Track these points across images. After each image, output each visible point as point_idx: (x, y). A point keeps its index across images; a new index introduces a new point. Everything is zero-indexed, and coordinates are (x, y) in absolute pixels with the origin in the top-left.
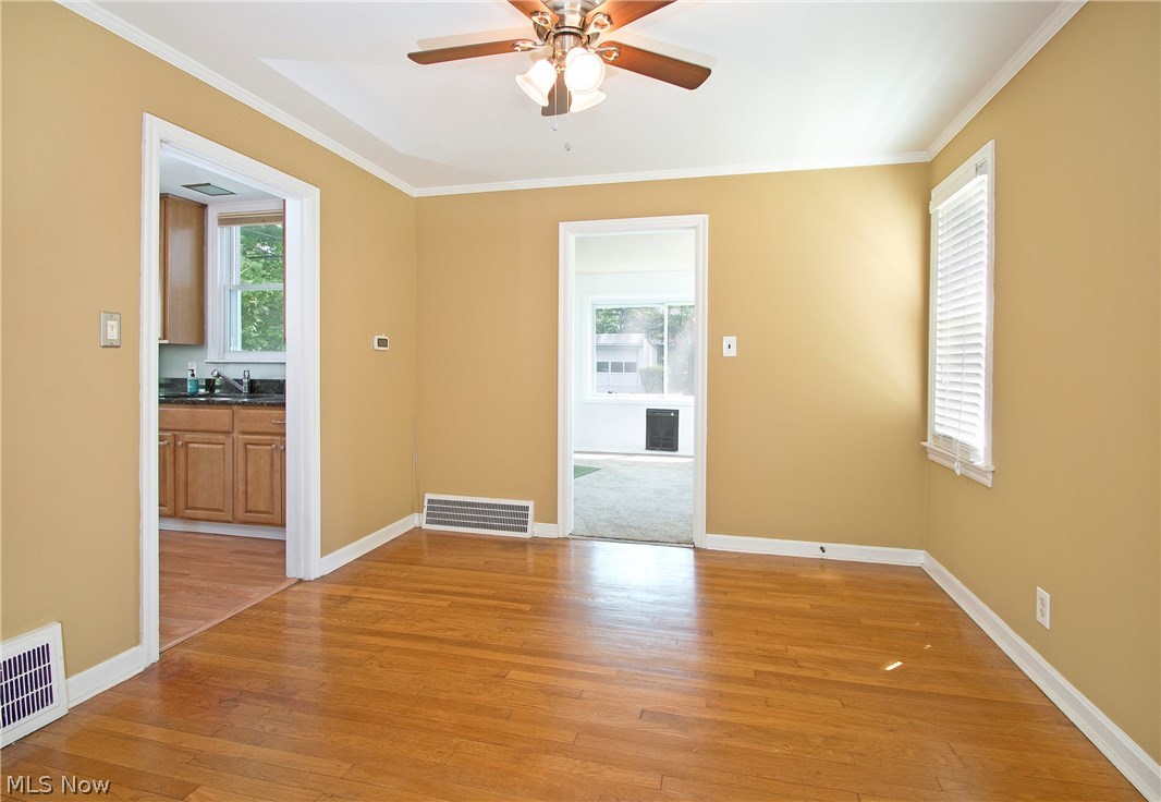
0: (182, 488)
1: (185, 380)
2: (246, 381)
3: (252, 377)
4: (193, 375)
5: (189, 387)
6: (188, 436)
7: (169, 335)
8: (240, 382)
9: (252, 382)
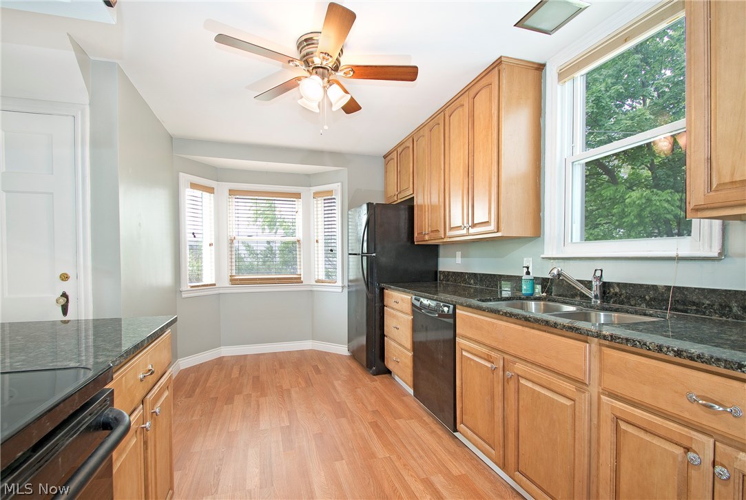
0: (511, 436)
1: (520, 278)
2: (595, 284)
3: (605, 279)
4: (528, 273)
5: (524, 287)
6: (520, 367)
7: (502, 226)
8: (588, 284)
9: (605, 286)
